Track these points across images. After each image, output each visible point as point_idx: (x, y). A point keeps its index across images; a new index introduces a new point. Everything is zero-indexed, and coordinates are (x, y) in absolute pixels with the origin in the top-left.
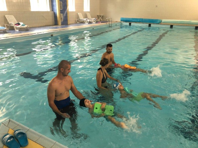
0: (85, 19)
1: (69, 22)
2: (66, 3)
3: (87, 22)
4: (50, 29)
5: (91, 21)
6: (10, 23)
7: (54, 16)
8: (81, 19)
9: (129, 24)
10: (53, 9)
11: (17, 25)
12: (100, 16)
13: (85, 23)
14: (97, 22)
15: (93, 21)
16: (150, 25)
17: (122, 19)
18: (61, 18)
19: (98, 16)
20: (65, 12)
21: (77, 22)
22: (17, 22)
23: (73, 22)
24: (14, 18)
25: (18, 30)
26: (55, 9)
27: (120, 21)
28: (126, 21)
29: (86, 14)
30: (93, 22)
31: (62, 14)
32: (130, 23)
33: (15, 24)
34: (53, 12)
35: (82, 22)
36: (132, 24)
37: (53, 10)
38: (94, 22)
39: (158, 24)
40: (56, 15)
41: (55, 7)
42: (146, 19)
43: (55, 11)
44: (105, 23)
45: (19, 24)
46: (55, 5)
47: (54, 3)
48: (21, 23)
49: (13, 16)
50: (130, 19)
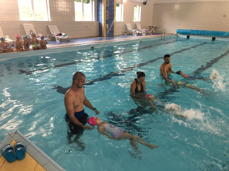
0: (134, 30)
1: (115, 34)
2: (114, 12)
3: (135, 33)
4: (92, 40)
5: (140, 32)
6: (52, 33)
7: (99, 26)
8: (129, 30)
11: (58, 36)
12: (153, 27)
13: (133, 34)
14: (147, 34)
15: (143, 32)
16: (214, 39)
17: (179, 31)
18: (107, 29)
19: (150, 27)
20: (111, 23)
21: (124, 34)
22: (59, 33)
23: (120, 34)
24: (57, 28)
25: (58, 41)
26: (101, 19)
27: (176, 33)
28: (183, 33)
29: (136, 24)
31: (107, 25)
32: (188, 35)
33: (57, 34)
34: (98, 22)
35: (130, 33)
36: (191, 37)
37: (99, 20)
38: (144, 34)
39: (226, 37)
40: (102, 25)
41: (100, 17)
42: (209, 31)
43: (100, 22)
44: (157, 35)
45: (61, 35)
46: (101, 15)
47: (100, 13)
48: (63, 34)
49: (56, 27)
50: (190, 32)
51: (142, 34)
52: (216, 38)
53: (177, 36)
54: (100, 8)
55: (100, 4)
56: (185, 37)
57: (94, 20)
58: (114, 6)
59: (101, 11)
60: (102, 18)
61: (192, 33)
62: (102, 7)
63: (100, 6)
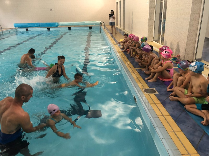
9: (25, 30)
17: (17, 25)
27: (14, 28)
36: (29, 29)
39: (57, 27)
42: (43, 23)
50: (26, 25)
52: (50, 28)
53: (16, 30)
56: (24, 30)
61: (29, 26)
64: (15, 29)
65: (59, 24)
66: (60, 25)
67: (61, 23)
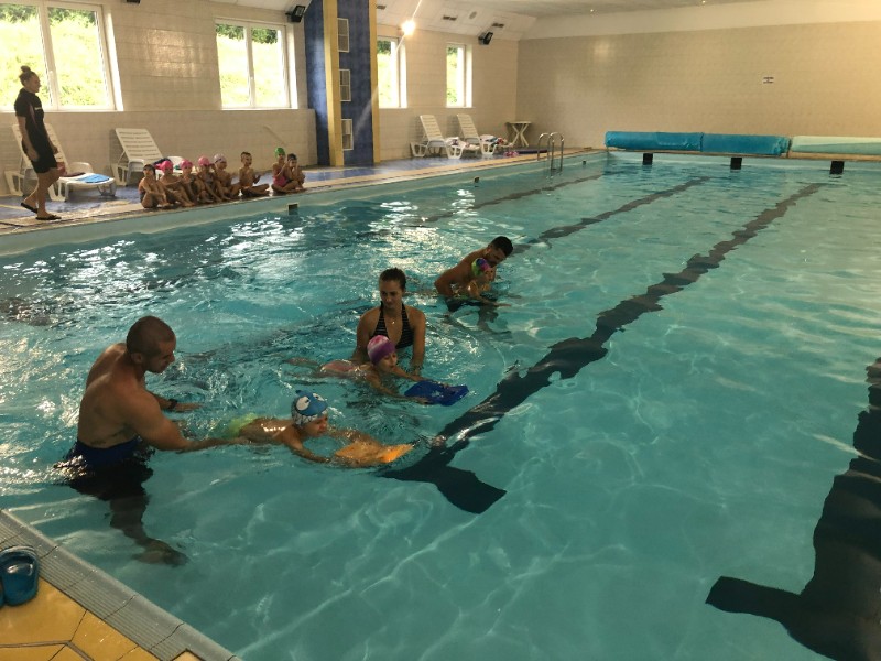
0: (449, 140)
1: (380, 153)
2: (369, 75)
3: (455, 152)
5: (472, 147)
6: (131, 159)
7: (314, 125)
8: (430, 140)
9: (641, 160)
10: (314, 99)
12: (519, 126)
13: (446, 156)
14: (500, 153)
15: (486, 146)
16: (736, 163)
17: (614, 137)
18: (346, 138)
19: (509, 125)
20: (361, 112)
21: (414, 153)
23: (399, 154)
24: (151, 139)
26: (321, 98)
27: (604, 147)
29: (456, 118)
30: (484, 152)
31: (349, 122)
32: (647, 152)
34: (312, 111)
35: (437, 151)
36: (658, 159)
37: (315, 104)
38: (488, 152)
39: (776, 155)
40: (326, 123)
41: (319, 92)
42: (720, 136)
43: (321, 110)
44: (535, 156)
46: (321, 85)
47: (318, 77)
49: (145, 133)
50: (649, 138)
51: (480, 152)
52: (744, 159)
53: (609, 156)
54: (318, 60)
55: (318, 43)
56: (637, 158)
57: (295, 106)
58: (368, 51)
59: (320, 70)
60: (325, 95)
61: (660, 144)
62: (323, 57)
63: (318, 54)
64: (606, 154)
65: (790, 145)
66: (793, 146)
67: (799, 141)
